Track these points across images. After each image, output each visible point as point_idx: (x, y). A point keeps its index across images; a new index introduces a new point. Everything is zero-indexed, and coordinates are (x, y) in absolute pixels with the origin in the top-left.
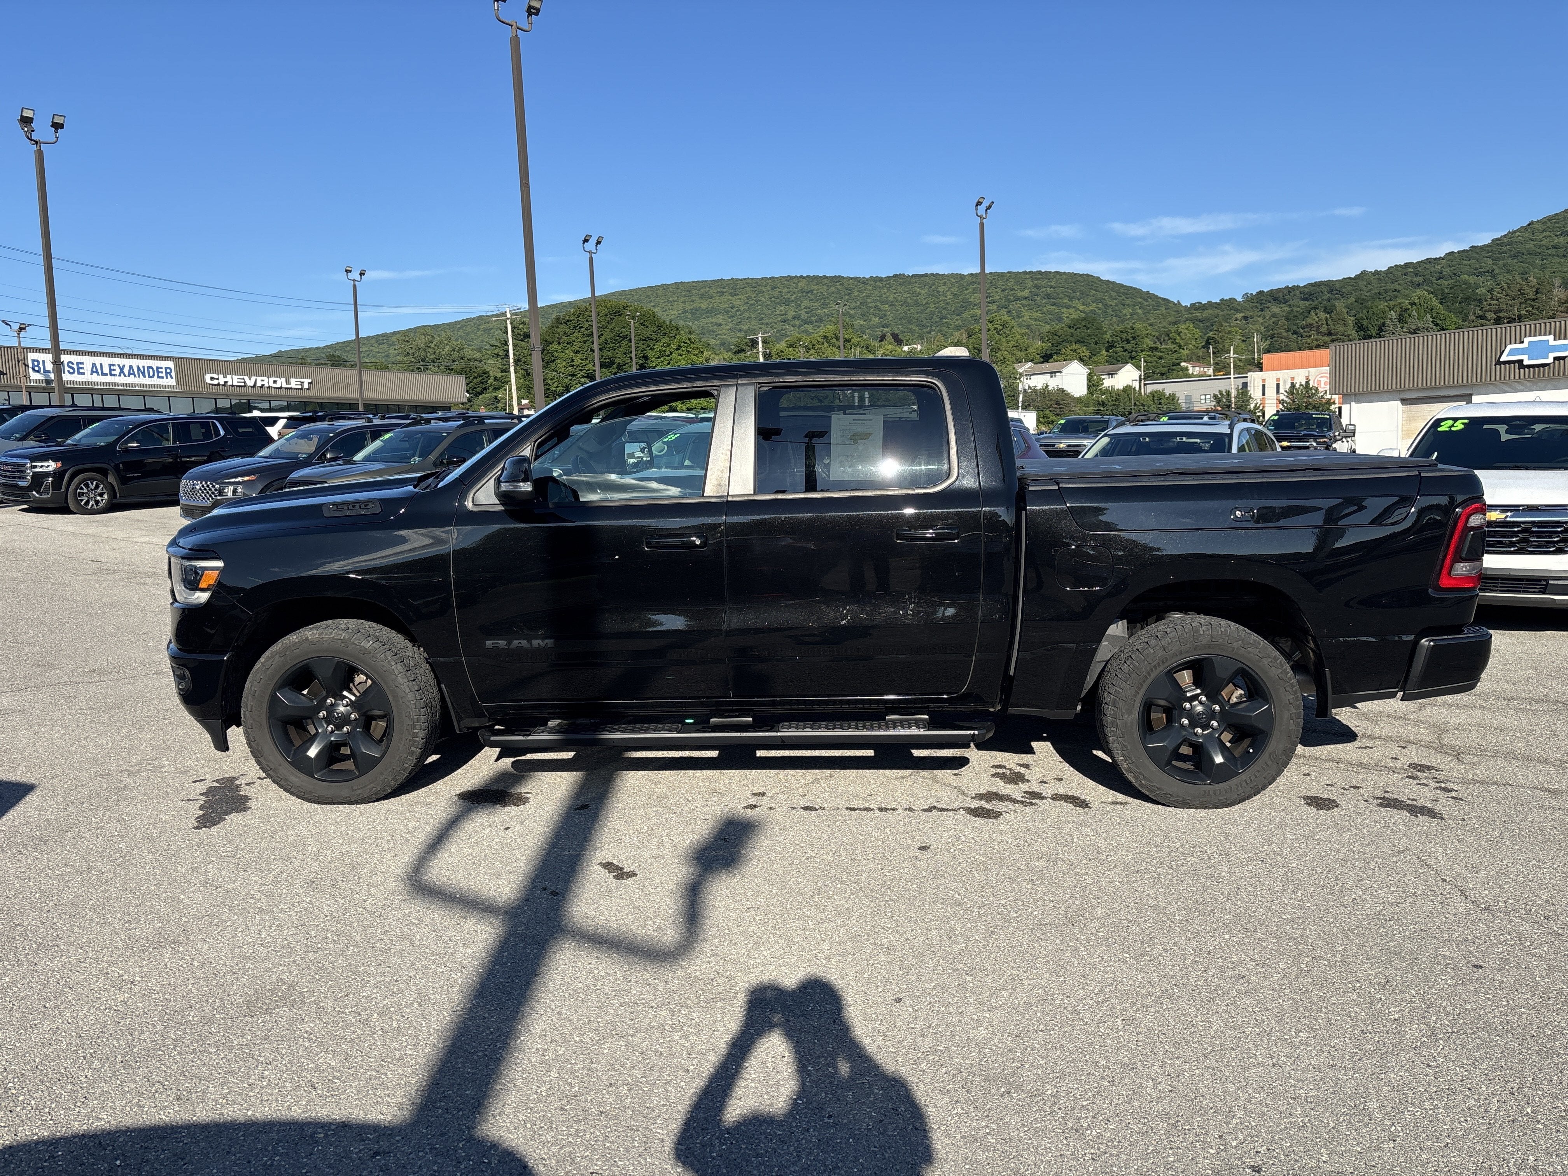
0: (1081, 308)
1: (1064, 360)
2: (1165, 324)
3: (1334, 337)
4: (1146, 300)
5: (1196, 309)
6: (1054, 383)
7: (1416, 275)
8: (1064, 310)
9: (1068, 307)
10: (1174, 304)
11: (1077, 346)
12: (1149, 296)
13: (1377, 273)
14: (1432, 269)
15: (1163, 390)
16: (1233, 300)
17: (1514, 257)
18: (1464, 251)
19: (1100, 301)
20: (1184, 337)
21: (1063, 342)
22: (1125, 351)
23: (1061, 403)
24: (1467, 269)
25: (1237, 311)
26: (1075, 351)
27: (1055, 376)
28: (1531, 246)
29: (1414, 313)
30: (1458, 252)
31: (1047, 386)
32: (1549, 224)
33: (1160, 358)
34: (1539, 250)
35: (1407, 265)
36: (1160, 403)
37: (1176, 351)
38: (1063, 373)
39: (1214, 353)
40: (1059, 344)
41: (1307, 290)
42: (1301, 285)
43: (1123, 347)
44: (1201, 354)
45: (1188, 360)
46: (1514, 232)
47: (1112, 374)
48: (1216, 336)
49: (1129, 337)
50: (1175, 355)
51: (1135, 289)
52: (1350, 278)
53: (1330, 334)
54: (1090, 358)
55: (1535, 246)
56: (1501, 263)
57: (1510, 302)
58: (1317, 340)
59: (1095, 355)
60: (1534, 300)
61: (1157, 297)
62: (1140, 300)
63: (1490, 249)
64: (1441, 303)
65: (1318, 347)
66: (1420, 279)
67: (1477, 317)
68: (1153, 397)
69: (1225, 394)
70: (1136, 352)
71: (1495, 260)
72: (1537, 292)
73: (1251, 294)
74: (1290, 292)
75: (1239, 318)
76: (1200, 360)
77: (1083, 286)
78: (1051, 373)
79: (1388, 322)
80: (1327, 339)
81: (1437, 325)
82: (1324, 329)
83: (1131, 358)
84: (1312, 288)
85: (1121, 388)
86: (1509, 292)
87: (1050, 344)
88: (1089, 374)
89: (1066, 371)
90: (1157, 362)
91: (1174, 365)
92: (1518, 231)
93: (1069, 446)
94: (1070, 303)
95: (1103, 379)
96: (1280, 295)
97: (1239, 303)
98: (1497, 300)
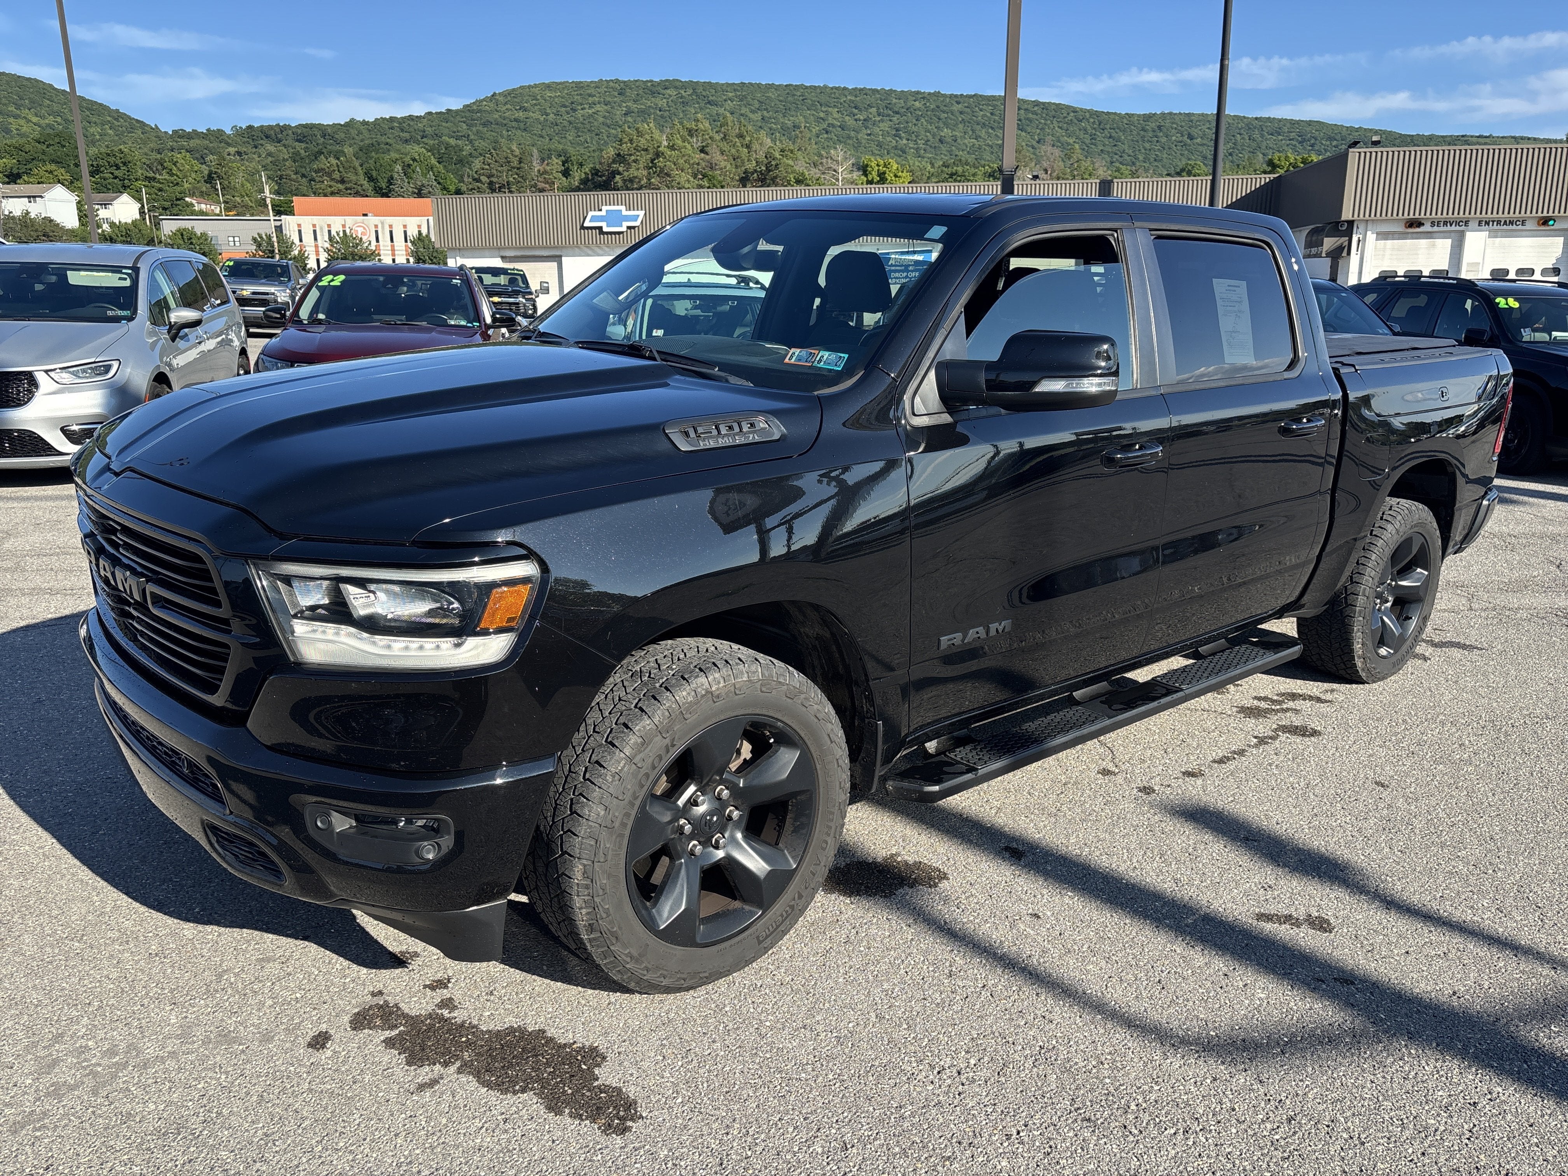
0: (35, 119)
1: (39, 183)
2: (146, 150)
3: (348, 185)
4: (116, 119)
5: (180, 137)
6: (36, 209)
7: (402, 130)
8: (11, 120)
9: (16, 117)
10: (152, 128)
11: (53, 167)
12: (118, 115)
13: (365, 123)
14: (416, 127)
15: (193, 228)
16: (220, 132)
17: (484, 125)
18: (441, 113)
19: (58, 114)
20: (181, 168)
21: (33, 159)
22: (116, 178)
23: (51, 234)
24: (446, 131)
25: (229, 145)
26: (51, 172)
27: (35, 202)
28: (497, 116)
29: (418, 169)
30: (436, 113)
31: (28, 213)
32: (509, 98)
33: (160, 190)
34: (504, 122)
35: (392, 119)
36: (191, 243)
37: (177, 184)
38: (46, 199)
39: (223, 189)
40: (28, 162)
41: (299, 131)
42: (293, 125)
43: (112, 174)
44: (204, 189)
45: (192, 195)
46: (482, 101)
47: (105, 205)
48: (219, 171)
49: (118, 162)
50: (178, 189)
51: (101, 105)
52: (340, 124)
53: (342, 181)
54: (72, 182)
55: (500, 116)
56: (474, 129)
57: (499, 169)
58: (330, 187)
59: (78, 180)
60: (518, 169)
61: (129, 117)
62: (109, 119)
63: (463, 114)
64: (439, 163)
65: (333, 194)
66: (406, 135)
67: (474, 180)
68: (182, 235)
69: (264, 237)
70: (129, 180)
71: (470, 126)
72: (520, 163)
73: (240, 128)
74: (282, 132)
75: (233, 153)
76: (203, 196)
77: (32, 93)
78: (29, 197)
79: (396, 176)
80: (340, 186)
81: (439, 183)
82: (336, 175)
83: (124, 187)
84: (304, 130)
85: (129, 221)
86: (498, 158)
87: (15, 161)
88: (79, 203)
89: (48, 195)
90: (156, 194)
91: (177, 199)
92: (484, 100)
93: (254, 293)
94: (18, 112)
95: (98, 210)
96: (272, 132)
97: (229, 136)
98: (489, 165)
